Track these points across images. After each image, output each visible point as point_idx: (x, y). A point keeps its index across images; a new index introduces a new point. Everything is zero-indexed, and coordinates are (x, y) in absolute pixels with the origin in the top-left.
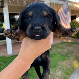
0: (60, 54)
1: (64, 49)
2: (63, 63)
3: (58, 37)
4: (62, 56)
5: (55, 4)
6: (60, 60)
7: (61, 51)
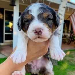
0: (69, 62)
1: (73, 57)
2: (72, 73)
3: (66, 44)
4: (71, 65)
5: (68, 8)
6: (69, 70)
7: (70, 59)
